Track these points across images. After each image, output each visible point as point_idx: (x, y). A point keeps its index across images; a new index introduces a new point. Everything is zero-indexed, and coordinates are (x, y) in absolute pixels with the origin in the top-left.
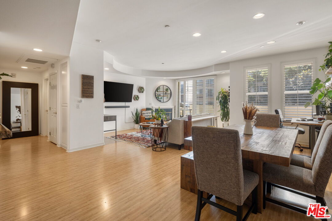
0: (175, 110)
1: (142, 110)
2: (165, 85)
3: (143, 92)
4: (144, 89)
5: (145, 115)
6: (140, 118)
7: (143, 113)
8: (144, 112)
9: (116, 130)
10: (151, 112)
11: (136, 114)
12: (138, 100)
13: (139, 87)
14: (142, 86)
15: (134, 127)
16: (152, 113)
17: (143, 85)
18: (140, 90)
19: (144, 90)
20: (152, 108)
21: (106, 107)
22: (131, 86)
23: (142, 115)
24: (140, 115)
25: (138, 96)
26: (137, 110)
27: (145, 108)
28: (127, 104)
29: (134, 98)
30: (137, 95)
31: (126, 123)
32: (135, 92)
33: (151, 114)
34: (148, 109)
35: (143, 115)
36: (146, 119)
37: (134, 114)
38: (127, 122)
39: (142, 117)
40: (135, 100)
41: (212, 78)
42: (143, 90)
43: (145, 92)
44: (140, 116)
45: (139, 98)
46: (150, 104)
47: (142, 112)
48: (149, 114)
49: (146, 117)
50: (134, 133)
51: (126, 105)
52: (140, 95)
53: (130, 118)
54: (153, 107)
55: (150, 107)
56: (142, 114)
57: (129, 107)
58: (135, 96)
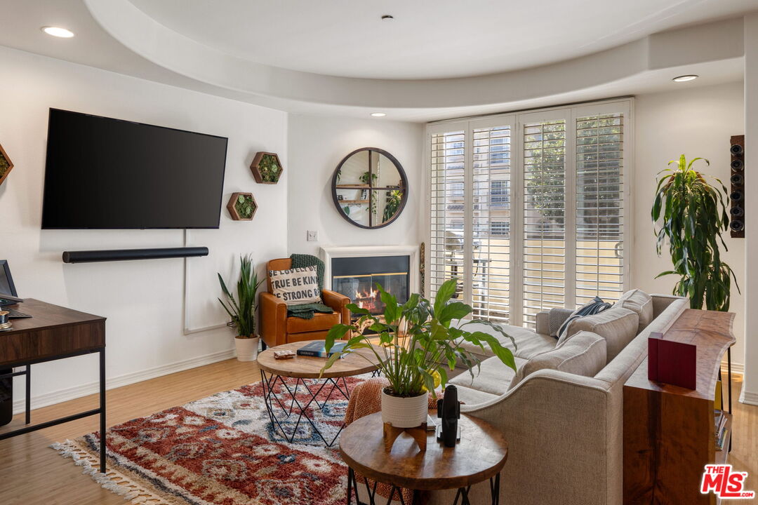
0: (422, 261)
1: (271, 266)
2: (378, 150)
3: (274, 180)
4: (279, 165)
5: (286, 289)
6: (263, 305)
7: (274, 279)
8: (280, 276)
9: (102, 411)
10: (314, 274)
11: (241, 285)
12: (250, 217)
13: (258, 154)
14: (270, 150)
15: (231, 352)
16: (320, 280)
17: (276, 144)
18: (262, 169)
19: (280, 170)
20: (316, 255)
21: (72, 258)
22: (216, 147)
23: (270, 292)
24: (262, 288)
25: (249, 198)
26: (245, 265)
27: (285, 254)
28: (195, 238)
29: (229, 208)
30: (246, 190)
31: (186, 333)
32: (237, 179)
33: (315, 286)
34: (298, 261)
35: (275, 292)
36: (290, 313)
37: (233, 288)
38: (192, 328)
39: (272, 304)
40: (234, 217)
41: (614, 109)
42: (274, 169)
43: (283, 178)
44: (260, 297)
45: (254, 206)
46: (308, 235)
47: (269, 275)
48: (304, 287)
49: (291, 302)
50: (228, 400)
51: (189, 245)
52: (261, 193)
53: (210, 306)
54: (321, 251)
55: (308, 249)
56: (270, 284)
57: (202, 252)
58: (234, 195)
